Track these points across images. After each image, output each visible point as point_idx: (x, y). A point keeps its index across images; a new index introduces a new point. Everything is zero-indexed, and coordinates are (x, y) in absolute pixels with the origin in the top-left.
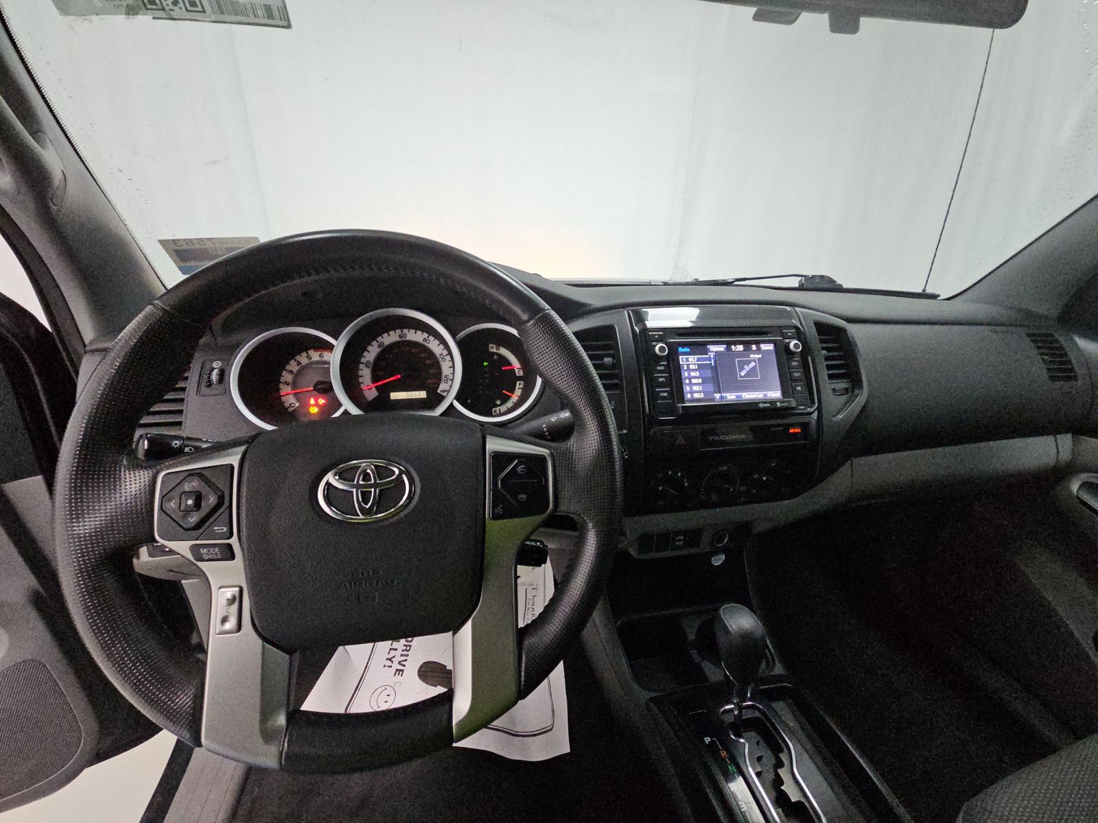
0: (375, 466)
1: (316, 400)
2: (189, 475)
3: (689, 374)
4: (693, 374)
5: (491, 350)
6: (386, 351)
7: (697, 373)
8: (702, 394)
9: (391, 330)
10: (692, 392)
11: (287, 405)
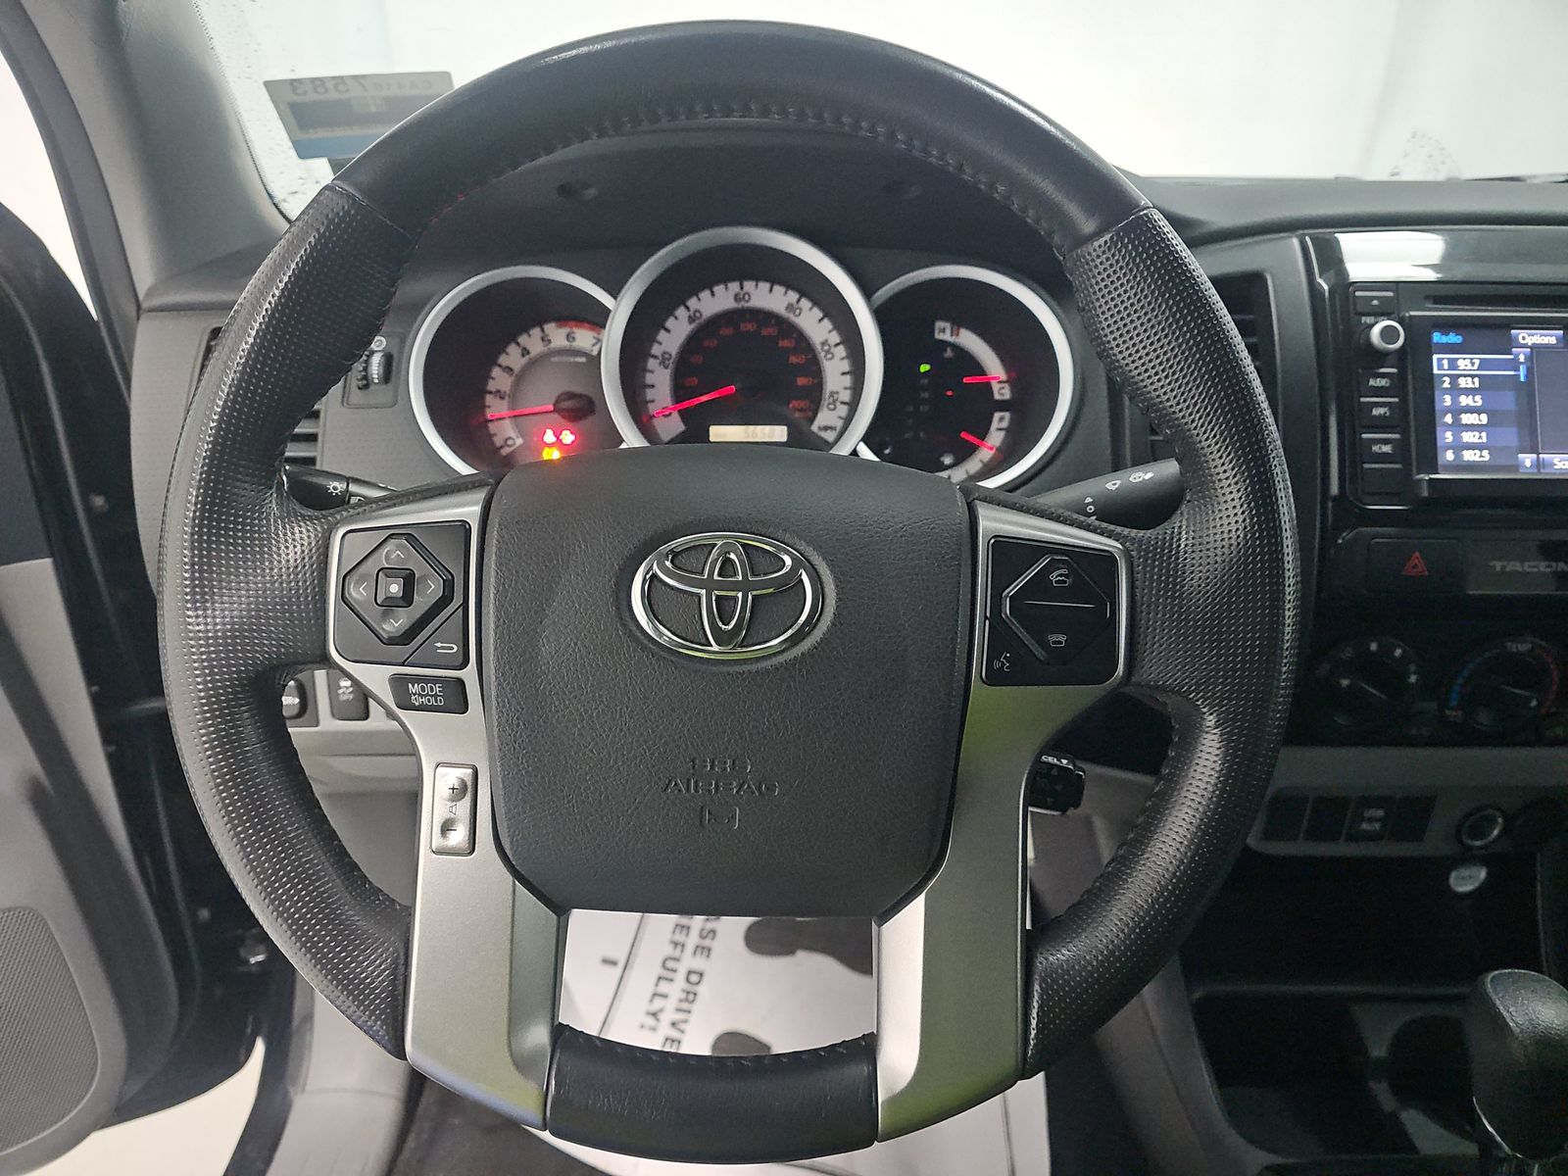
0: (744, 546)
1: (557, 435)
2: (390, 536)
3: (1455, 400)
4: (1465, 400)
5: (939, 336)
6: (707, 330)
7: (1478, 398)
8: (1485, 453)
9: (718, 283)
10: (1459, 447)
11: (498, 441)
